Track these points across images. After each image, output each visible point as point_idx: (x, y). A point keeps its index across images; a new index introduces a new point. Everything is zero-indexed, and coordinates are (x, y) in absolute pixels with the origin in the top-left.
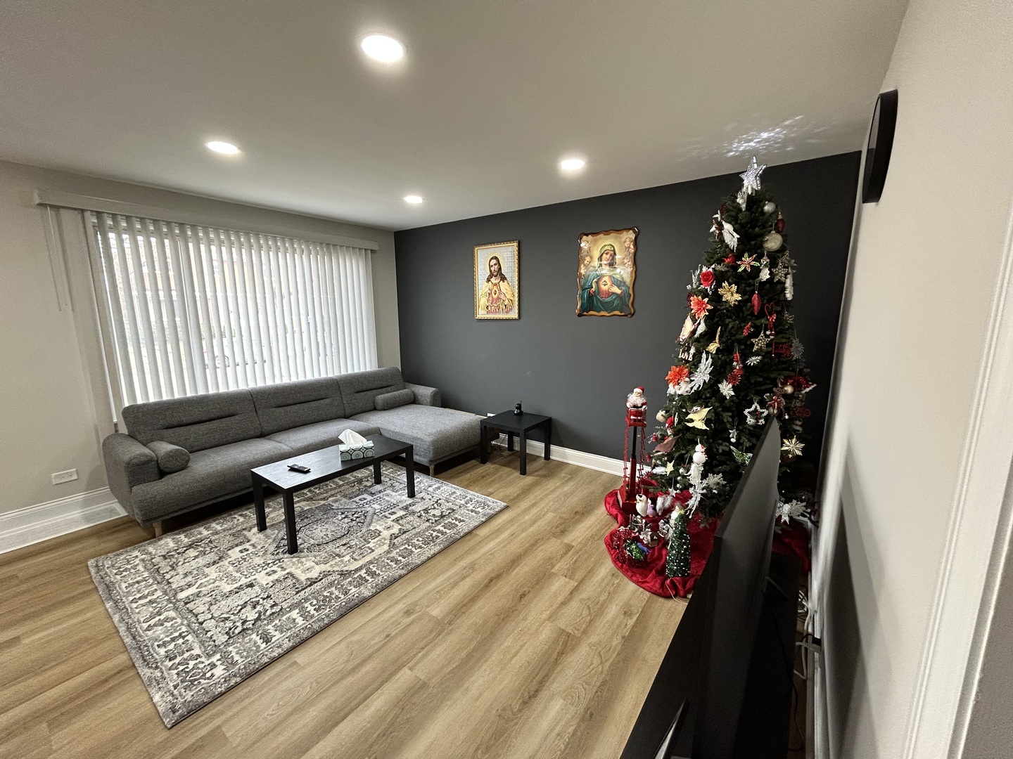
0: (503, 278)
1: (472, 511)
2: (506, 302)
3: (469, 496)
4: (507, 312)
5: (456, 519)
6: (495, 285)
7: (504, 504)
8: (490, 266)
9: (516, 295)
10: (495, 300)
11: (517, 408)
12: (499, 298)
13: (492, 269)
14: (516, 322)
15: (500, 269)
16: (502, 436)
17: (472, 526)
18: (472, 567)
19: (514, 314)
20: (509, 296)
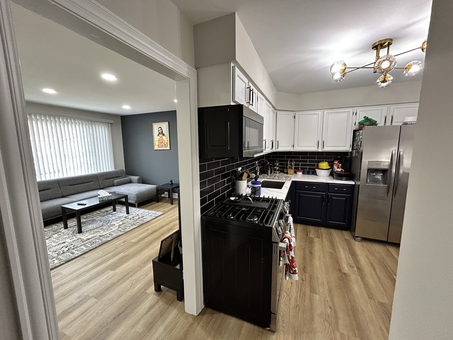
0: (164, 135)
1: (150, 216)
2: (165, 144)
3: (150, 212)
4: (166, 147)
5: (144, 218)
6: (161, 137)
7: (162, 213)
8: (159, 130)
9: (169, 141)
10: (161, 142)
11: (170, 182)
12: (162, 142)
13: (160, 131)
14: (168, 151)
15: (162, 131)
16: (166, 193)
17: (149, 220)
18: (148, 230)
19: (168, 148)
20: (166, 141)
